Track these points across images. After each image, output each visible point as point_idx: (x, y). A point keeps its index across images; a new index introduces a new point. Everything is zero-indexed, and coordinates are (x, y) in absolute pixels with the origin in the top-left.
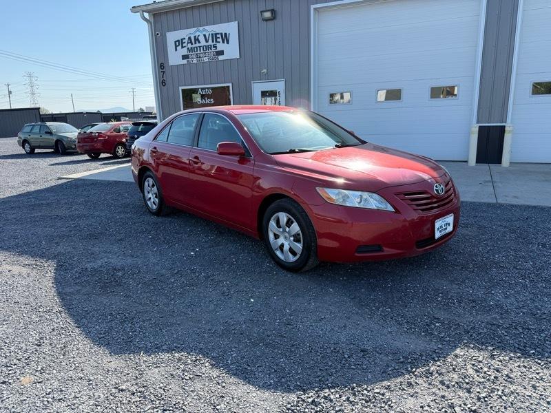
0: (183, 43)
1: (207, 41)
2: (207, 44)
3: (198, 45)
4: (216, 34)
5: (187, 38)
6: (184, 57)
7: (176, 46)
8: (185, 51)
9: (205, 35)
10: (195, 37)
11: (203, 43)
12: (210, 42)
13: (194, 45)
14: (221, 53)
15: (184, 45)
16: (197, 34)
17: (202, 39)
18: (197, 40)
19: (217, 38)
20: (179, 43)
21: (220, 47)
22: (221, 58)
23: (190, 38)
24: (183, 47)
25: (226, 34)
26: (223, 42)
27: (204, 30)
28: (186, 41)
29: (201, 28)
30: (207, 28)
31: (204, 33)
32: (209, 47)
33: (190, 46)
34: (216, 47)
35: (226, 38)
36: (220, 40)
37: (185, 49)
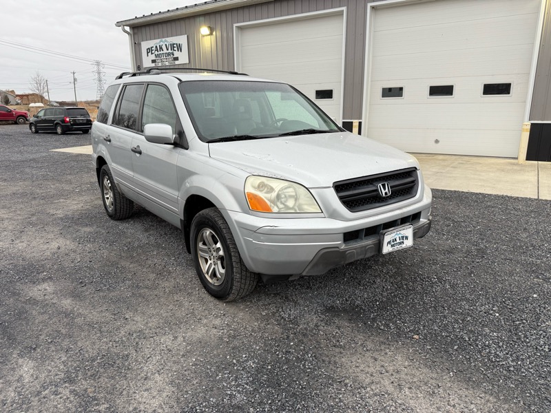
0: (152, 50)
1: (168, 50)
2: (167, 52)
3: (162, 52)
4: (174, 44)
6: (153, 61)
7: (148, 53)
8: (153, 57)
9: (166, 45)
10: (160, 46)
11: (165, 51)
12: (170, 51)
13: (159, 53)
14: (176, 59)
15: (153, 52)
16: (161, 44)
17: (164, 47)
18: (161, 48)
19: (174, 47)
20: (149, 50)
21: (177, 54)
22: (177, 62)
23: (156, 47)
24: (152, 54)
25: (179, 44)
26: (178, 50)
27: (166, 41)
28: (154, 49)
29: (164, 39)
30: (167, 39)
31: (165, 43)
32: (169, 54)
33: (156, 53)
34: (173, 54)
35: (180, 48)
36: (176, 49)
37: (154, 55)
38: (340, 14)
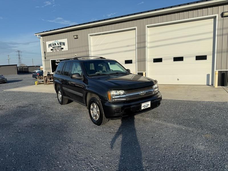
0: (51, 45)
1: (58, 45)
2: (58, 46)
3: (56, 46)
4: (61, 43)
6: (52, 50)
7: (49, 46)
8: (52, 48)
9: (58, 43)
12: (59, 45)
13: (54, 46)
14: (62, 49)
15: (52, 46)
16: (55, 43)
17: (57, 44)
18: (55, 44)
19: (61, 44)
20: (50, 45)
21: (62, 46)
22: (62, 50)
23: (53, 44)
24: (51, 46)
25: (64, 42)
26: (63, 45)
27: (57, 41)
28: (52, 44)
29: (56, 41)
30: (58, 40)
31: (57, 42)
32: (59, 47)
33: (53, 46)
34: (61, 47)
35: (64, 44)
36: (62, 44)
37: (52, 47)
38: (135, 29)
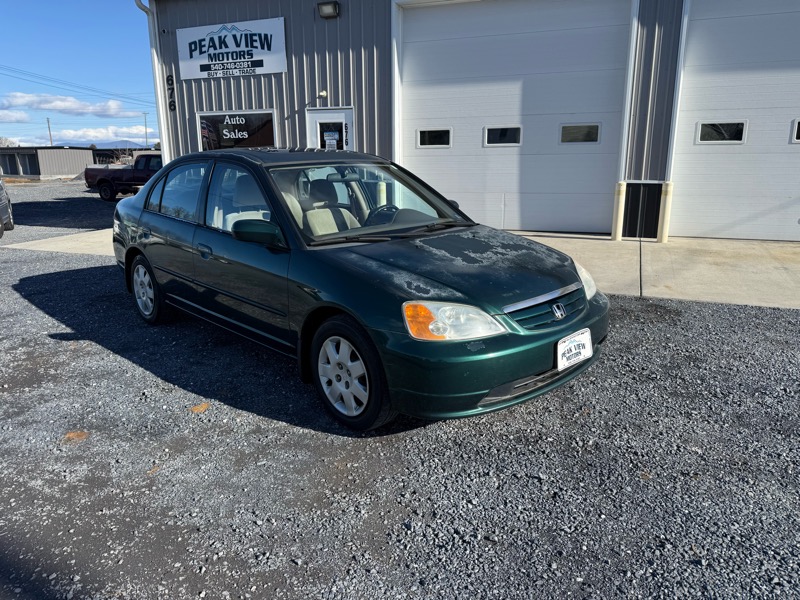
0: (201, 46)
1: (238, 45)
2: (238, 50)
3: (224, 50)
4: (252, 35)
5: (208, 40)
6: (204, 68)
7: (191, 51)
8: (204, 60)
9: (234, 37)
10: (220, 38)
11: (232, 47)
12: (243, 47)
13: (217, 52)
14: (260, 64)
15: (204, 49)
16: (223, 34)
17: (230, 41)
18: (223, 42)
19: (252, 41)
20: (196, 46)
21: (259, 54)
22: (259, 71)
23: (212, 40)
24: (201, 53)
25: (266, 36)
26: (263, 48)
27: (233, 28)
28: (206, 43)
29: (229, 25)
30: (236, 24)
31: (234, 32)
32: (241, 54)
34: (251, 55)
35: (266, 42)
36: (257, 44)
37: (206, 54)
